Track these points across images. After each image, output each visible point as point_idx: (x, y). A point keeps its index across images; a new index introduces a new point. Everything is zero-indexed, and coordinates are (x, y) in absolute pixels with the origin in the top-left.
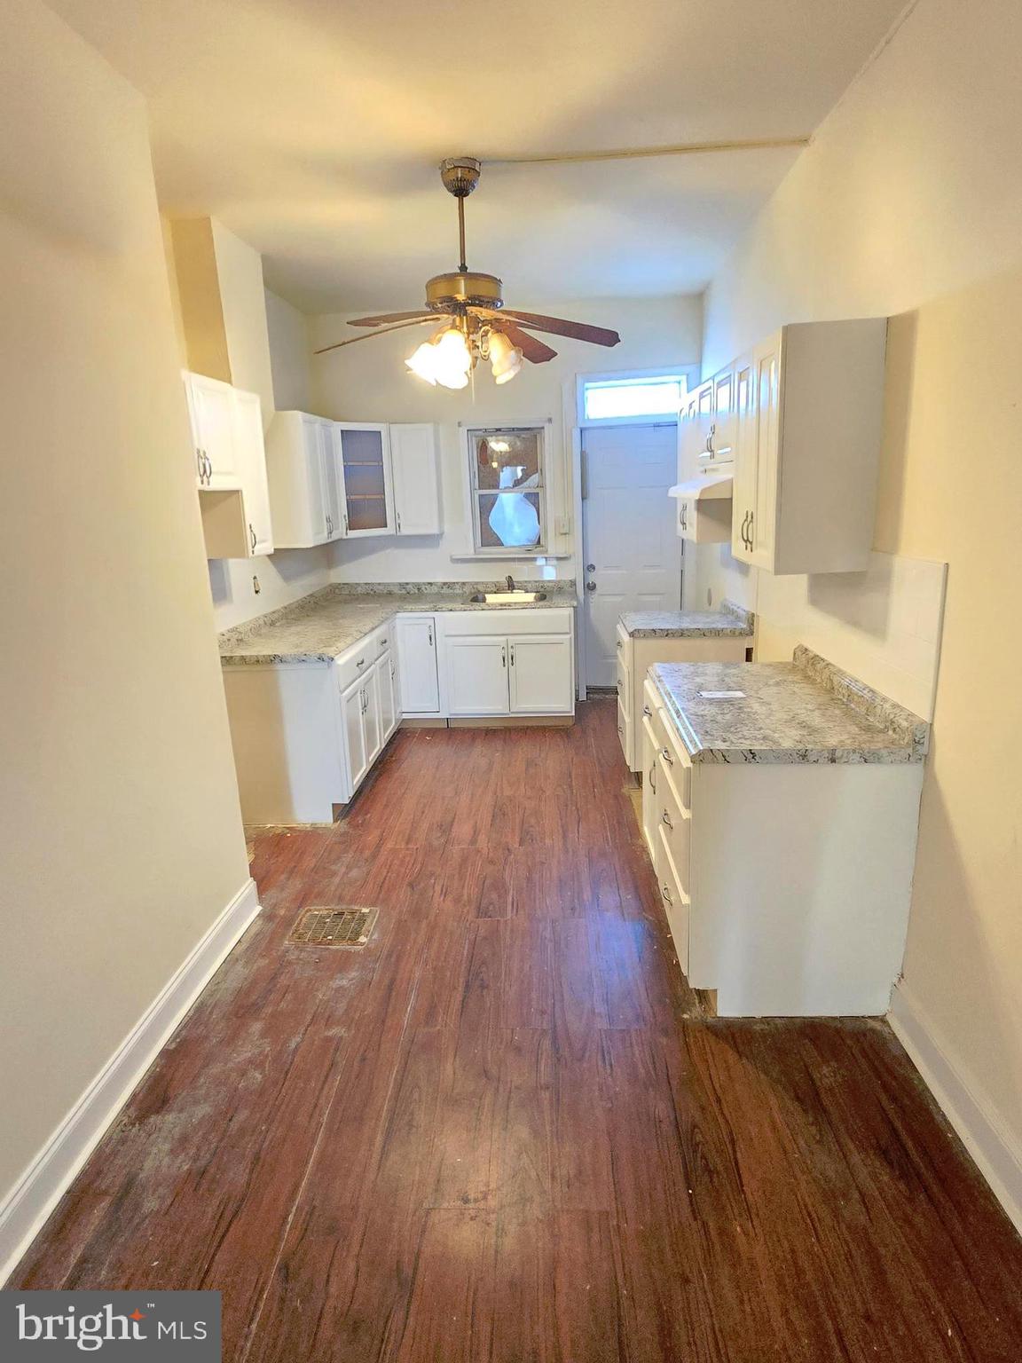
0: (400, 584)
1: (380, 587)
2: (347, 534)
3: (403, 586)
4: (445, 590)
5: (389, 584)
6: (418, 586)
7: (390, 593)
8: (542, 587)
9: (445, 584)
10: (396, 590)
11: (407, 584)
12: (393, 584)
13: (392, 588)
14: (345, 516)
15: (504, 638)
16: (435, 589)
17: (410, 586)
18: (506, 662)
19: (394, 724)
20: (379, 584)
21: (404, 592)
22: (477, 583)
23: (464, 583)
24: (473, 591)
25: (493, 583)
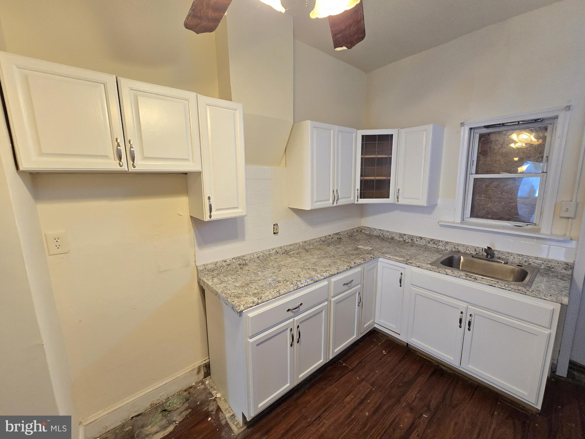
0: (400, 234)
1: (388, 234)
2: (358, 201)
3: (402, 235)
4: (431, 245)
5: (393, 233)
6: (412, 238)
7: (392, 238)
8: (526, 261)
9: (432, 240)
10: (397, 238)
11: (405, 235)
12: (396, 233)
13: (394, 235)
14: (358, 190)
15: (465, 305)
16: (423, 243)
17: (405, 237)
18: (463, 325)
19: (355, 336)
20: (387, 231)
21: (401, 239)
22: (459, 245)
23: (447, 243)
24: (454, 250)
25: (473, 247)
